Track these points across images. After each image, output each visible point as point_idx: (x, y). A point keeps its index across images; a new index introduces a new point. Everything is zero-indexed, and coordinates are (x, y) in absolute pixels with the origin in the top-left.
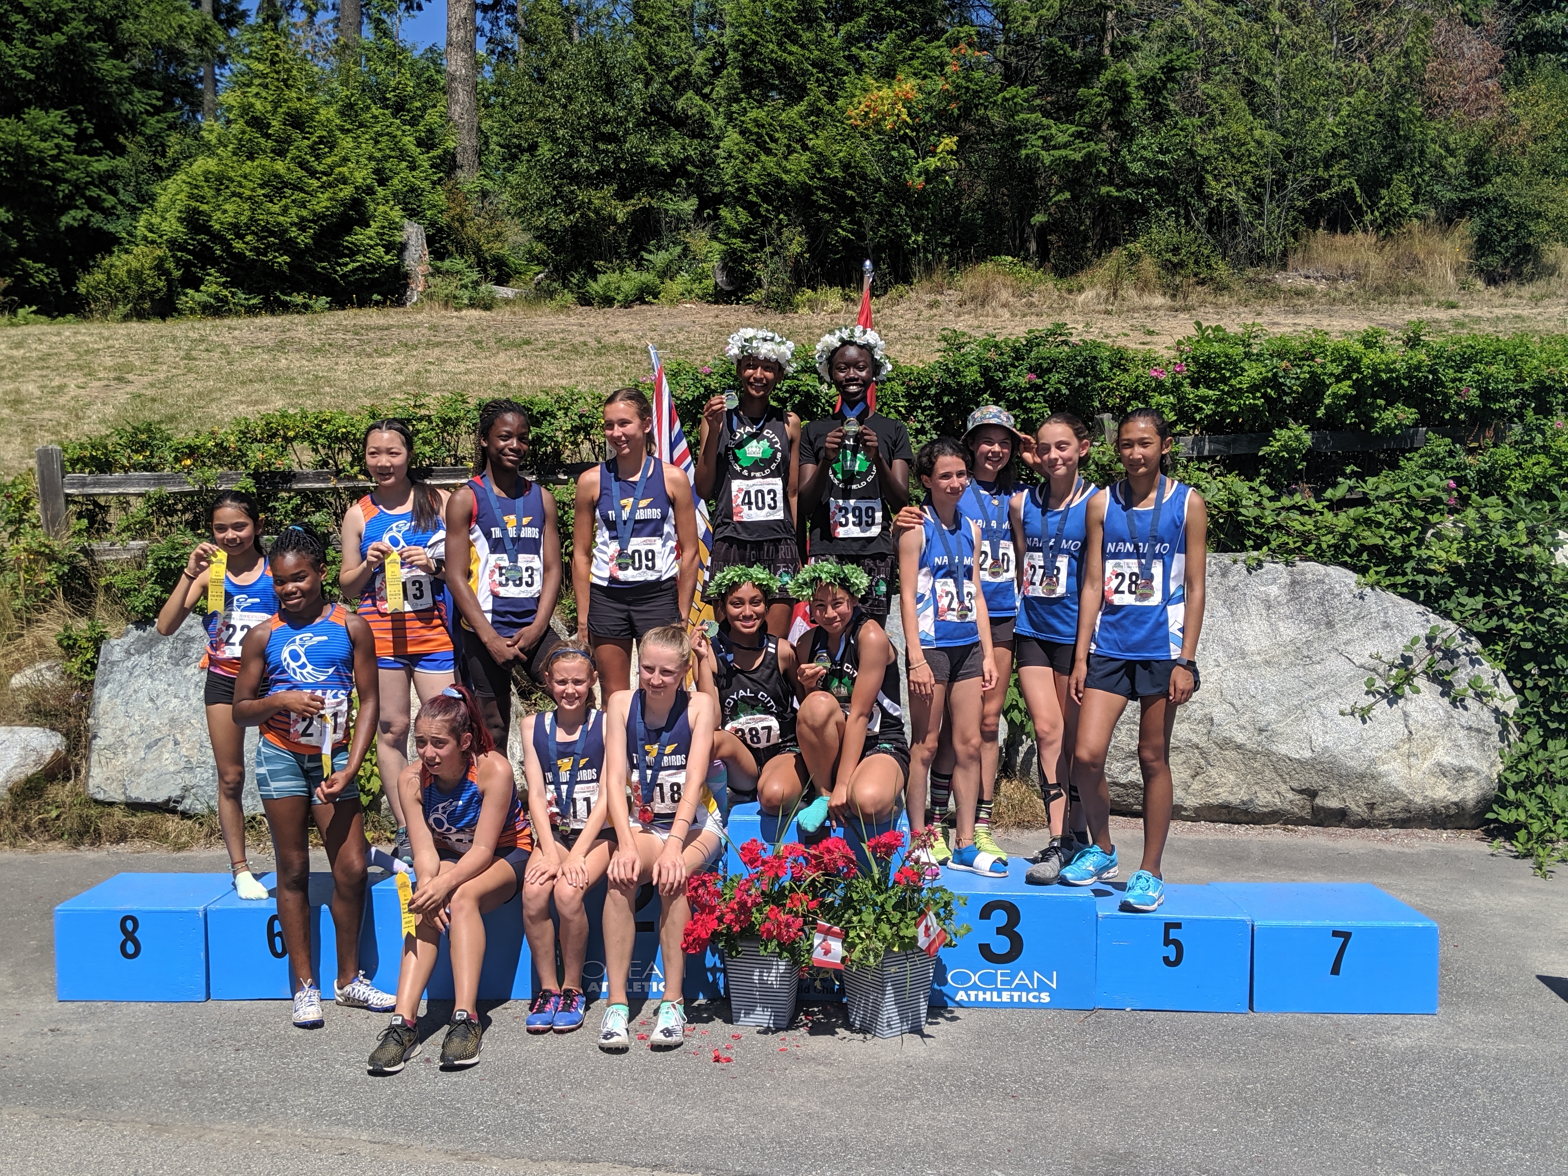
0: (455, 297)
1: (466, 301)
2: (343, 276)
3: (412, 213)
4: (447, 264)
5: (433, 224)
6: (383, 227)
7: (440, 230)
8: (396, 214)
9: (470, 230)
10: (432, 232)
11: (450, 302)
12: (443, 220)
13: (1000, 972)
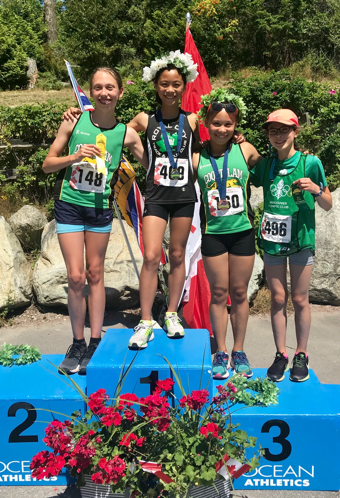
0: (47, 86)
1: (51, 88)
2: (4, 79)
3: (31, 56)
4: (44, 74)
5: (39, 59)
6: (19, 60)
7: (42, 61)
8: (24, 55)
9: (53, 61)
10: (38, 62)
11: (46, 88)
12: (43, 58)
13: (276, 467)
